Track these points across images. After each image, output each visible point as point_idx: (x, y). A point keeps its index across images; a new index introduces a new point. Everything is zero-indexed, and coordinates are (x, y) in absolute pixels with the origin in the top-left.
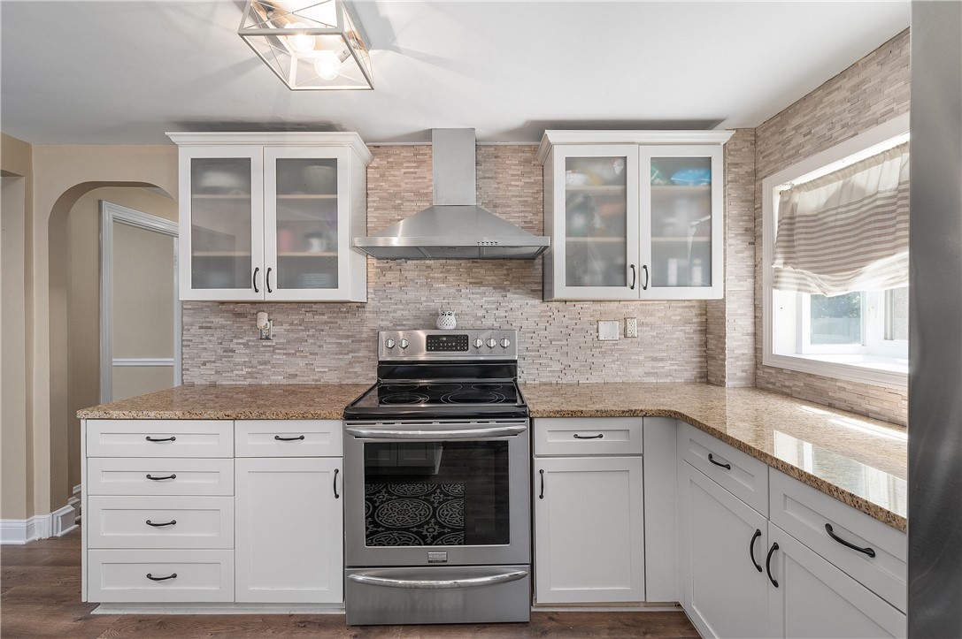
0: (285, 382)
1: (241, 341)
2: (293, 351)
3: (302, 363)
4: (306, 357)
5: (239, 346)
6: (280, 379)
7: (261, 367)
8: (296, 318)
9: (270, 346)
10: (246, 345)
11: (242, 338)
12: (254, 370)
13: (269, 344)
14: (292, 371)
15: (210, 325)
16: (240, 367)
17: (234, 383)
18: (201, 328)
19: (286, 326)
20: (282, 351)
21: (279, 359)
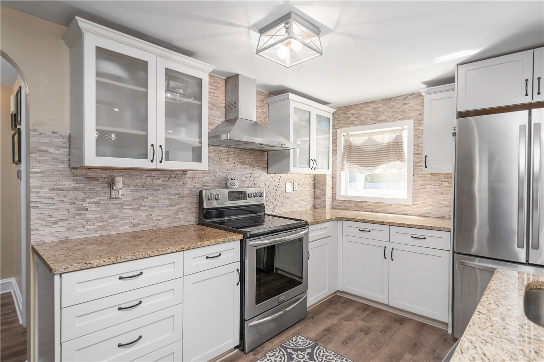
0: (129, 230)
1: (93, 200)
2: (137, 207)
3: (143, 215)
4: (147, 210)
5: (91, 205)
6: (126, 229)
7: (111, 221)
8: (139, 182)
9: (118, 203)
10: (98, 204)
11: (93, 198)
12: (105, 223)
13: (118, 202)
14: (136, 221)
15: (61, 187)
16: (92, 223)
17: (86, 236)
19: (132, 188)
20: (128, 207)
21: (126, 213)
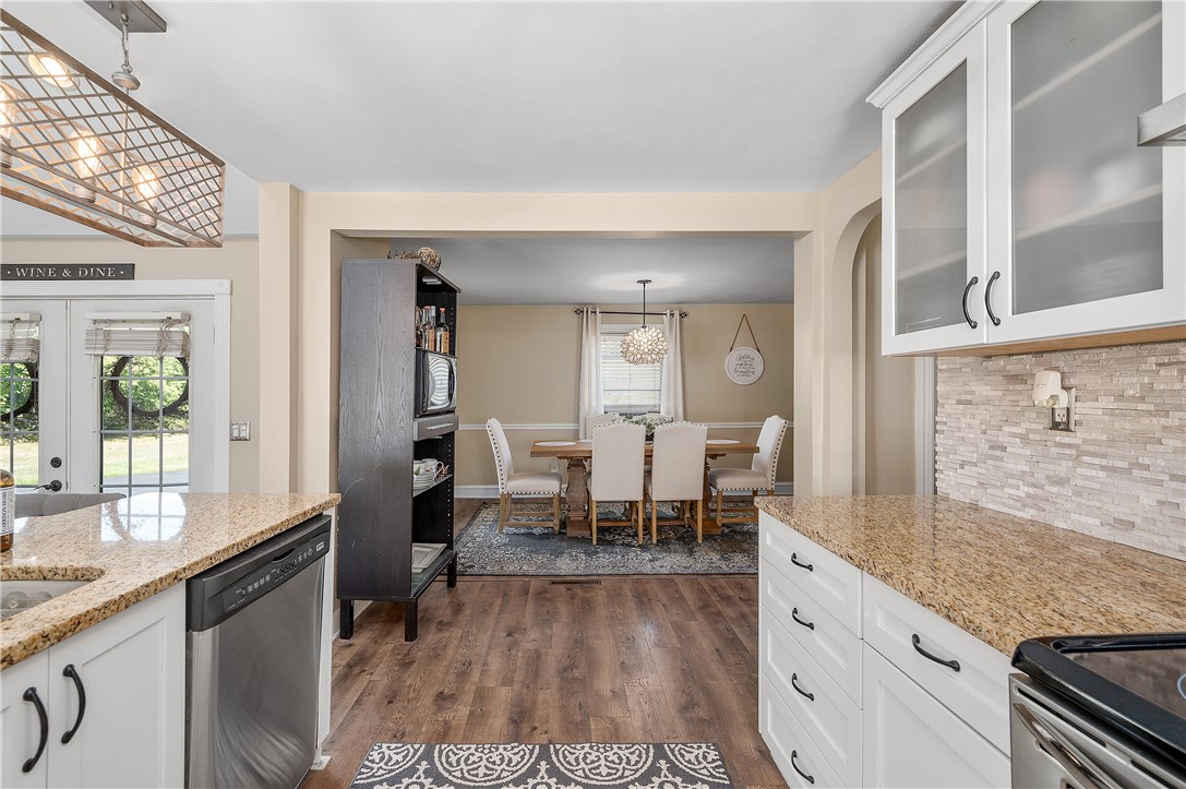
0: (1105, 534)
1: (1015, 430)
2: (1123, 464)
3: (1148, 498)
4: (1160, 483)
5: (1012, 440)
6: (1092, 525)
7: (1054, 489)
8: (1131, 383)
9: (1070, 446)
10: (1024, 438)
11: (1017, 424)
12: (1040, 492)
13: (1067, 440)
14: (1122, 512)
15: (969, 397)
16: (1014, 482)
17: (1005, 510)
18: (959, 402)
19: (1107, 402)
20: (1096, 461)
21: (1090, 478)
